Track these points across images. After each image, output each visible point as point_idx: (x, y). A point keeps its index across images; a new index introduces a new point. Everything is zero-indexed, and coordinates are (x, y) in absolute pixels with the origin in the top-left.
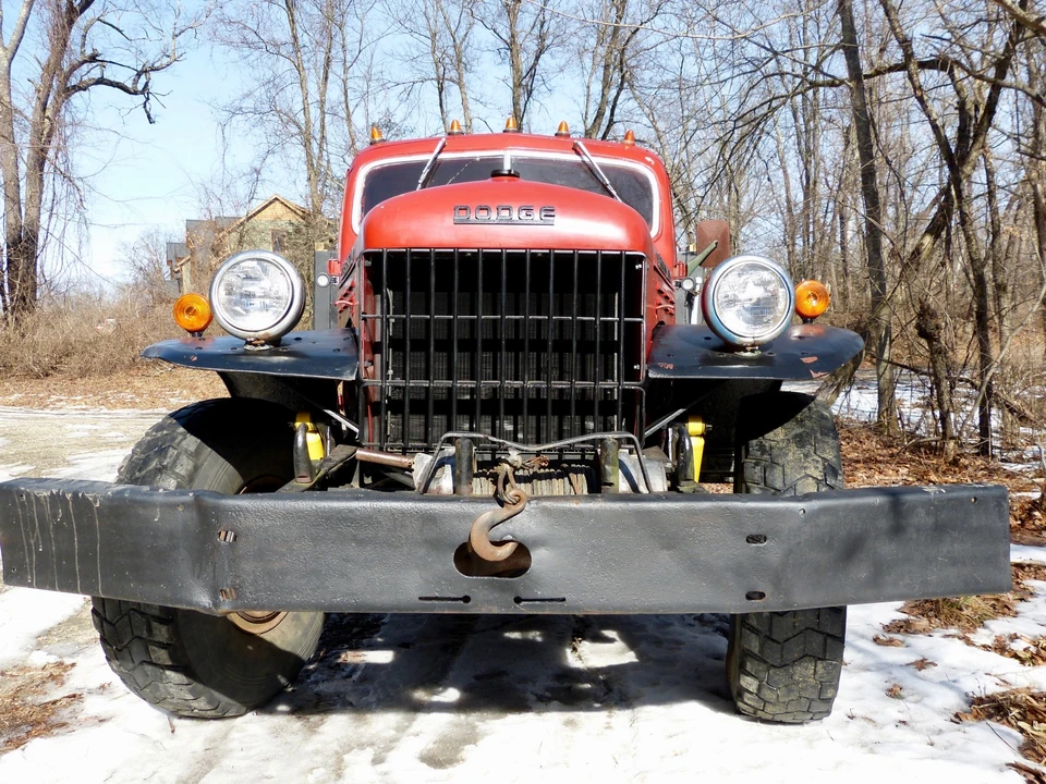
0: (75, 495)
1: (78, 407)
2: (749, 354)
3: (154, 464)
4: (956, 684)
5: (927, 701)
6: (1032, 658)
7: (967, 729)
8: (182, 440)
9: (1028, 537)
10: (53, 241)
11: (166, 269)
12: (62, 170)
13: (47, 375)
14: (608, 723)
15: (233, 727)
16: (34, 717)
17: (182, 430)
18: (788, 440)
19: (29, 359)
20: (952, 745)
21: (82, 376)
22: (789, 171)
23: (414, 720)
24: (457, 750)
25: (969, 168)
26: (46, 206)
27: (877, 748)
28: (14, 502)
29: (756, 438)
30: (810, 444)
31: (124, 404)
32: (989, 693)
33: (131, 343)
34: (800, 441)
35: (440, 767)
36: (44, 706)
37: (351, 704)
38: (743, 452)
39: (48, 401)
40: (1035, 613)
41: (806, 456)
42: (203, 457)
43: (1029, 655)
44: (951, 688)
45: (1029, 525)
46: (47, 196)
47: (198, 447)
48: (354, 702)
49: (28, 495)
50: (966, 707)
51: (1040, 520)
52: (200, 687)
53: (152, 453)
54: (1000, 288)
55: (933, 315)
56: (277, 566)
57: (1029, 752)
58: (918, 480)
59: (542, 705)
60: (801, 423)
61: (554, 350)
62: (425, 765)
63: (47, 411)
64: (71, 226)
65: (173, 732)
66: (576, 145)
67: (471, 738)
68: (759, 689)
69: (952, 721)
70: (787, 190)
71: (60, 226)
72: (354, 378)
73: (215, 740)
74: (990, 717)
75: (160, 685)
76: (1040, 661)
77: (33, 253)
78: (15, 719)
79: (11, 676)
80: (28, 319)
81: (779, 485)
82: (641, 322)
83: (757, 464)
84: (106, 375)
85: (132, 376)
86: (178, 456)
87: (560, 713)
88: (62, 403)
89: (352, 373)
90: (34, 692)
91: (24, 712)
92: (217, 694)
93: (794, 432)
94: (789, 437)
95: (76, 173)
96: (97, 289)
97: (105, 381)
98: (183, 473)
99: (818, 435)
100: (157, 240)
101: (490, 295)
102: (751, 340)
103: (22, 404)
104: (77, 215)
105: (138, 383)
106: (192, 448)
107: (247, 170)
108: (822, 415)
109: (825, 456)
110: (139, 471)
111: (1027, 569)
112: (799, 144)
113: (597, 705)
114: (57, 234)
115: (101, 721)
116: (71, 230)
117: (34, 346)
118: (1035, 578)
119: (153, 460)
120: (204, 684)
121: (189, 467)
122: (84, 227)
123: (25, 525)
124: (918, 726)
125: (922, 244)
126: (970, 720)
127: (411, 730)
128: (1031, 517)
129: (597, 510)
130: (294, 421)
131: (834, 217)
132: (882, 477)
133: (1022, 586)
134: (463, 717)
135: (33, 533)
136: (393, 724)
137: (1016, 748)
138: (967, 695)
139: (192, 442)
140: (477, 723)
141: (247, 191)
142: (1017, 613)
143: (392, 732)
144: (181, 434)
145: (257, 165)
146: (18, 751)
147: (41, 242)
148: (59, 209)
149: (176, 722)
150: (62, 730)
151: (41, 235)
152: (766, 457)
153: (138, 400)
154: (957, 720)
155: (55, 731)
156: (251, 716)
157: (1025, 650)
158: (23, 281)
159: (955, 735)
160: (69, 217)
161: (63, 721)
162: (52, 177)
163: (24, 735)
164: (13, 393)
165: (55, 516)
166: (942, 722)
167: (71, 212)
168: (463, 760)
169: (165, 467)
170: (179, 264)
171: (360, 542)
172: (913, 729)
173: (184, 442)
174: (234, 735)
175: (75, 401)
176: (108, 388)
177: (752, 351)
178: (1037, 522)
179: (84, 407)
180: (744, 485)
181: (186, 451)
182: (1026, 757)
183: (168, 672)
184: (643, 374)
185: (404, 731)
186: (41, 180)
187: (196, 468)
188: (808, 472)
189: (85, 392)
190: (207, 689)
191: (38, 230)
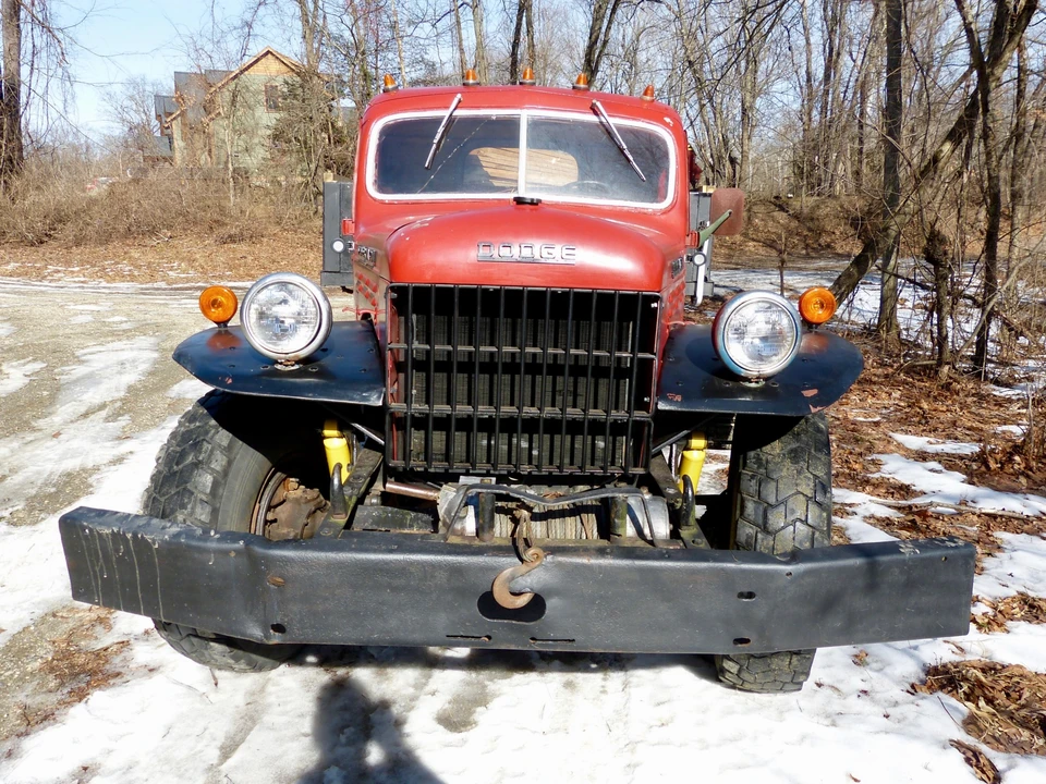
0: (135, 535)
1: (77, 279)
2: (753, 385)
3: (190, 459)
4: (916, 652)
5: (888, 670)
6: (989, 623)
7: (920, 702)
8: (214, 434)
9: (1006, 482)
10: (36, 100)
11: (154, 122)
12: (41, 19)
13: (42, 242)
14: (603, 687)
15: (269, 679)
16: (90, 666)
17: (213, 422)
18: (784, 455)
19: (22, 225)
20: (905, 718)
21: (78, 244)
22: (812, 40)
23: (430, 677)
24: (471, 713)
25: (1000, 70)
26: (26, 60)
27: (840, 721)
28: (78, 535)
29: (754, 449)
30: (804, 460)
31: (123, 278)
32: (945, 660)
33: (126, 211)
34: (795, 456)
35: (455, 731)
36: (97, 655)
37: (372, 656)
38: (741, 461)
39: (46, 272)
40: (999, 570)
41: (799, 473)
42: (235, 451)
43: (986, 620)
44: (912, 656)
45: (1008, 469)
46: (26, 46)
47: (231, 442)
48: (376, 656)
49: (91, 530)
50: (922, 676)
51: (1019, 464)
52: (240, 653)
53: (187, 446)
54: (1016, 196)
55: (943, 241)
56: (321, 608)
57: (971, 726)
58: (909, 406)
59: (543, 664)
60: (797, 436)
61: (570, 375)
62: (441, 728)
63: (46, 283)
64: (54, 83)
65: (216, 684)
66: (594, 105)
67: (482, 699)
68: (739, 671)
69: (908, 692)
70: (808, 61)
71: (42, 83)
72: (381, 404)
73: (253, 694)
74: (942, 687)
75: (206, 652)
76: (996, 627)
77: (18, 111)
78: (72, 666)
79: (62, 617)
80: (16, 183)
81: (772, 500)
82: (653, 359)
83: (753, 477)
84: (101, 244)
85: (128, 245)
86: (212, 451)
87: (560, 674)
88: (60, 275)
89: (379, 398)
90: (86, 636)
91: (81, 660)
92: (254, 657)
93: (789, 447)
94: (785, 452)
95: (54, 24)
96: (82, 141)
97: (101, 250)
98: (218, 468)
99: (813, 451)
100: (144, 91)
101: (509, 320)
102: (756, 373)
103: (19, 275)
104: (60, 71)
105: (135, 254)
106: (225, 443)
107: (238, 23)
108: (818, 427)
109: (817, 473)
110: (177, 464)
111: (999, 519)
112: (825, 9)
113: (594, 666)
114: (40, 91)
115: (151, 670)
116: (55, 87)
117: (25, 214)
118: (1005, 530)
119: (189, 454)
120: (244, 650)
121: (224, 463)
122: (68, 83)
123: (90, 555)
124: (878, 696)
125: (941, 151)
126: (923, 692)
127: (428, 688)
128: (1010, 460)
129: (606, 567)
130: (323, 429)
131: (855, 93)
132: (874, 400)
133: (991, 539)
134: (474, 675)
135: (98, 561)
136: (412, 681)
137: (960, 722)
138: (924, 665)
139: (224, 437)
140: (487, 683)
141: (239, 47)
142: (982, 569)
143: (411, 691)
144: (213, 427)
145: (248, 17)
146: (82, 704)
147: (23, 99)
148: (41, 62)
149: (218, 673)
150: (117, 680)
151: (23, 90)
152: (762, 471)
153: (136, 273)
154: (913, 691)
155: (112, 682)
156: (283, 668)
157: (983, 614)
158: (9, 141)
159: (908, 708)
160: (51, 73)
161: (118, 670)
162: (30, 27)
163: (84, 685)
164: (8, 263)
165: (117, 551)
166: (898, 693)
167: (53, 67)
168: (475, 723)
169: (200, 462)
170: (169, 119)
171: (395, 589)
172: (873, 700)
173: (217, 437)
174: (270, 688)
175: (72, 272)
176: (105, 258)
177: (757, 382)
178: (1016, 467)
179: (83, 279)
180: (739, 496)
181: (220, 446)
182: (968, 733)
183: (212, 644)
184: (652, 407)
185: (422, 688)
186: (19, 32)
187: (230, 463)
188: (799, 489)
189: (82, 263)
190: (247, 654)
191: (19, 86)
